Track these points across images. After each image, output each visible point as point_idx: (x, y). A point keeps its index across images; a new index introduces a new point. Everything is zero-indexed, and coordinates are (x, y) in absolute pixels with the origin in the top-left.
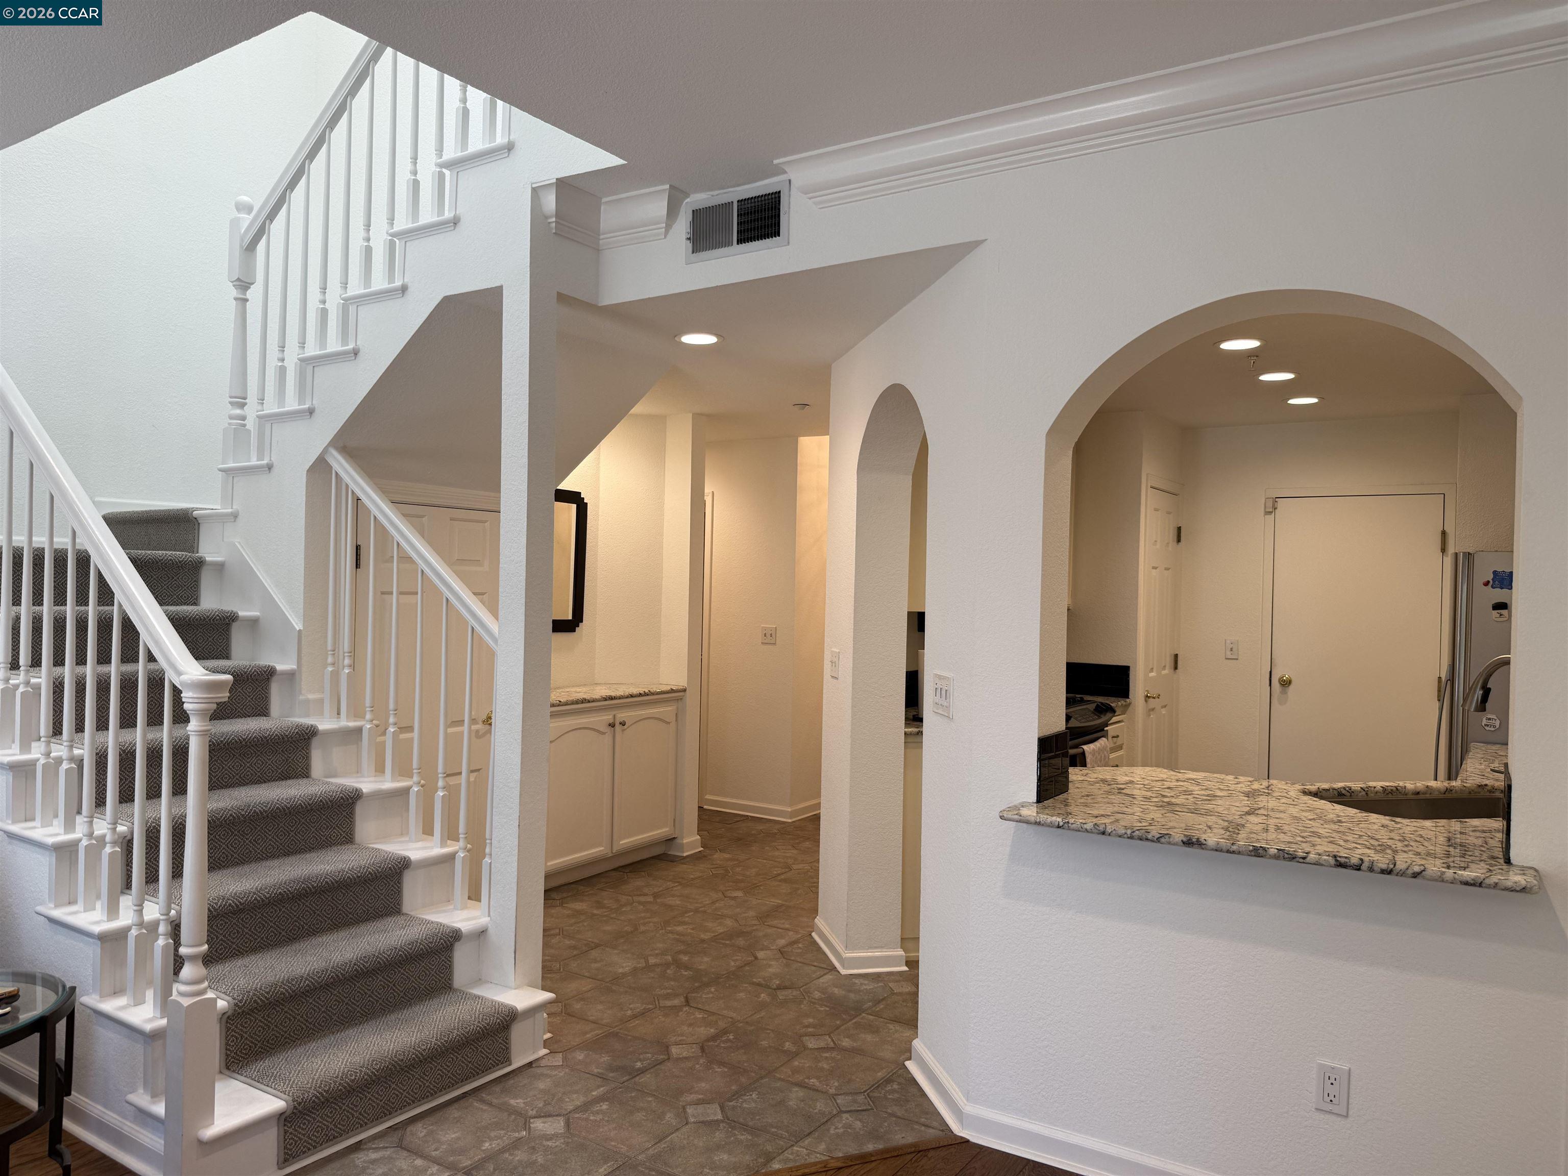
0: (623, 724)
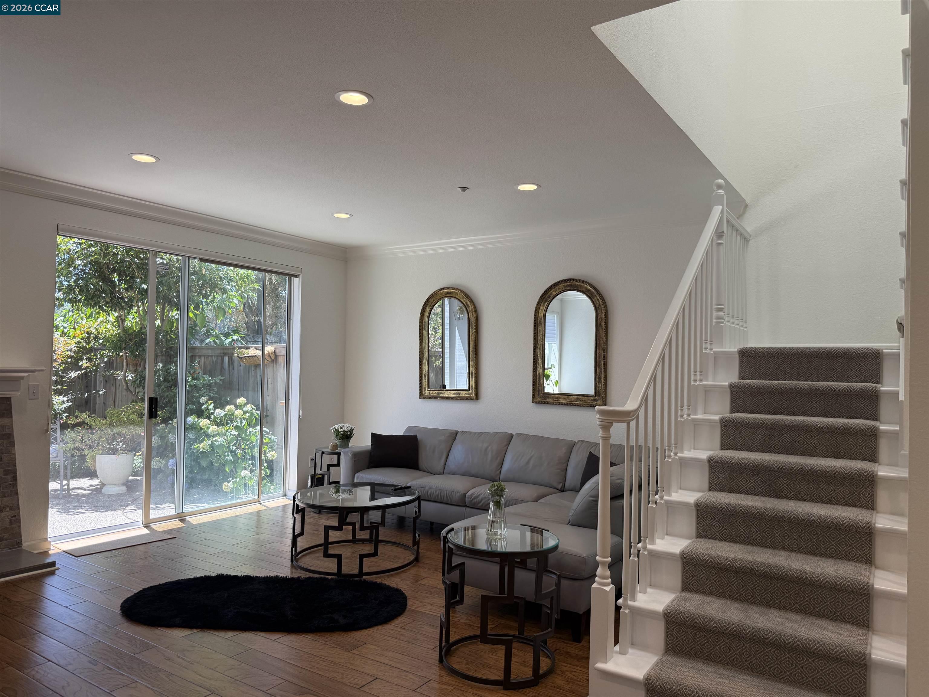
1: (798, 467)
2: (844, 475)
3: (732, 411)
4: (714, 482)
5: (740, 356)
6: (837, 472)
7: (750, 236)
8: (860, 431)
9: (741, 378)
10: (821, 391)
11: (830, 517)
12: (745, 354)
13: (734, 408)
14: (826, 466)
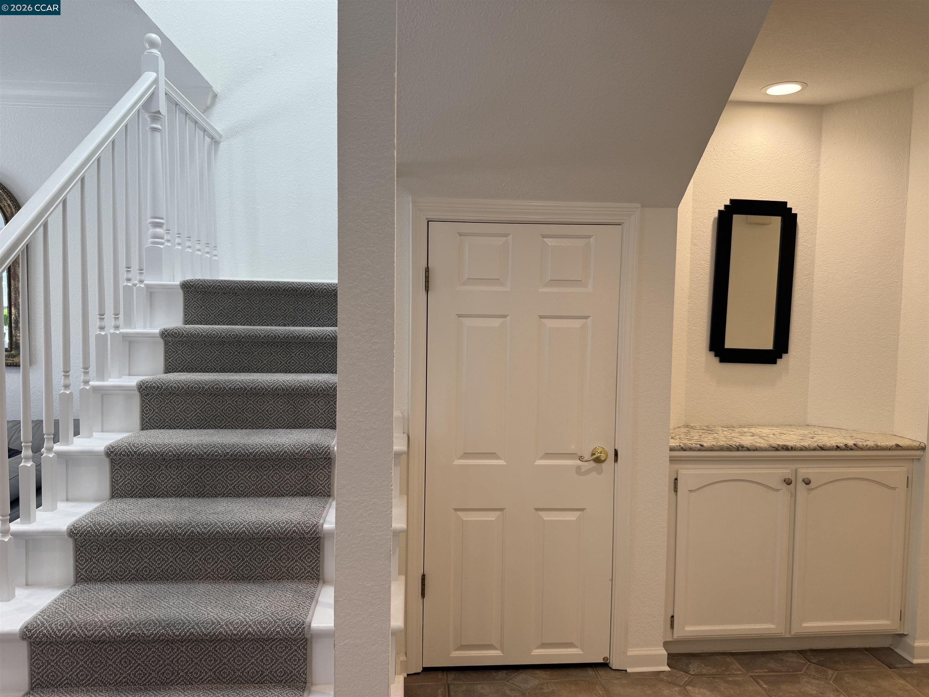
0: (807, 482)
1: (235, 451)
2: (294, 456)
3: (167, 370)
4: (117, 484)
5: (184, 291)
6: (285, 452)
7: (221, 136)
8: (321, 391)
9: (186, 322)
10: (281, 339)
11: (267, 523)
12: (190, 288)
13: (170, 365)
14: (271, 446)
